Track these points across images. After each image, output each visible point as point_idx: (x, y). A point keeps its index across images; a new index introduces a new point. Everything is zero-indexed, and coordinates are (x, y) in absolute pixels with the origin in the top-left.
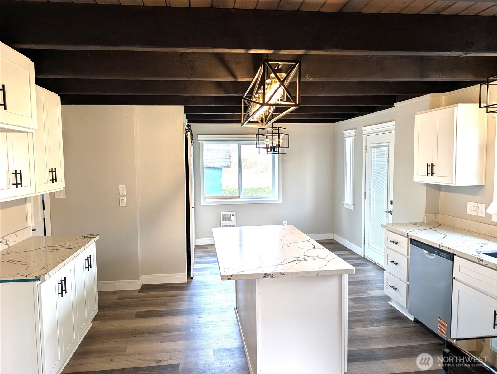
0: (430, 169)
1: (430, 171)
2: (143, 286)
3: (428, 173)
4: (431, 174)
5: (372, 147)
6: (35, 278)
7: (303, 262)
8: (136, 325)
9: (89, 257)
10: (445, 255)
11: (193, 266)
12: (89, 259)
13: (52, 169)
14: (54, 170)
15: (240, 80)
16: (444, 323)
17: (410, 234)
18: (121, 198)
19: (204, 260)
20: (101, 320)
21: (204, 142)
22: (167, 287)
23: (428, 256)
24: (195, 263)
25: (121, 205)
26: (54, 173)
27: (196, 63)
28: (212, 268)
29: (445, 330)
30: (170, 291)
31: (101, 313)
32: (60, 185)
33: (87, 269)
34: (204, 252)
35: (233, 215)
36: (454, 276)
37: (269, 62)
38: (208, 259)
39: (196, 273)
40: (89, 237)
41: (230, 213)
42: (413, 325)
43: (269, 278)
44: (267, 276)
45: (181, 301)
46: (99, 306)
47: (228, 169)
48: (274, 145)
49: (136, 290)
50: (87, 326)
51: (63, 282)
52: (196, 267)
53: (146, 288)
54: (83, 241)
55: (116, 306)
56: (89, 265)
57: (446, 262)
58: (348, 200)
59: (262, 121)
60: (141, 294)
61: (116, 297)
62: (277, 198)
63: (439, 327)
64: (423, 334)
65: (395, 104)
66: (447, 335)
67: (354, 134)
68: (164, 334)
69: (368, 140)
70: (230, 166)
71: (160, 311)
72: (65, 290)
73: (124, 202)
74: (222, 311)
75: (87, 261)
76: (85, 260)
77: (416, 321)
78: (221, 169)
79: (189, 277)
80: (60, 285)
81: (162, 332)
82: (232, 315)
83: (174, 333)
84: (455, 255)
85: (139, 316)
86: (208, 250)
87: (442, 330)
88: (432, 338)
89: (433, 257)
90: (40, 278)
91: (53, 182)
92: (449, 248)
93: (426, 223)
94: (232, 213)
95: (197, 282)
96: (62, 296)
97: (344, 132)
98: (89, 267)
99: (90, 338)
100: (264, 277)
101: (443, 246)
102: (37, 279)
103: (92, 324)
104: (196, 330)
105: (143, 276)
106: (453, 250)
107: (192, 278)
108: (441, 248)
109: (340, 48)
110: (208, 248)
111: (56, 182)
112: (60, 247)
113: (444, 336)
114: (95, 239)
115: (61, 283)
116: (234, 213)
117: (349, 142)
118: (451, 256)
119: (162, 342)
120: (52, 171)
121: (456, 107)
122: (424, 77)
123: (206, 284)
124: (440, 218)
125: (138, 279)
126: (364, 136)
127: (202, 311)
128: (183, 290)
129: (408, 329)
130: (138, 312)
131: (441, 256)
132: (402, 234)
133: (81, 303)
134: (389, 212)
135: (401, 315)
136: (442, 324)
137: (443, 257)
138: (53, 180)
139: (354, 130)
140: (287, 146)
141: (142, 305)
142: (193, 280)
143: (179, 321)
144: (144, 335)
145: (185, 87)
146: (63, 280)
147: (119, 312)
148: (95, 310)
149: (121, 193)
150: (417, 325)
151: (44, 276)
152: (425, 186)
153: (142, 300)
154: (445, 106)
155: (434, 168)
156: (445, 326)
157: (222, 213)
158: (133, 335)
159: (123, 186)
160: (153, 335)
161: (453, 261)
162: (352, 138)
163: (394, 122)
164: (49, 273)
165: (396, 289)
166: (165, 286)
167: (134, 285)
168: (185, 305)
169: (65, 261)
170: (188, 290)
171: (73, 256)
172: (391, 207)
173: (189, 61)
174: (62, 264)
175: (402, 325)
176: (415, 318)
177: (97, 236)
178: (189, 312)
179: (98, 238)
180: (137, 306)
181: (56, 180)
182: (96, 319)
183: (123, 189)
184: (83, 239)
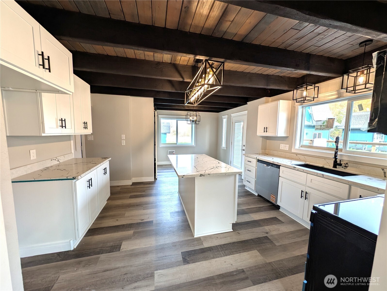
0: (266, 130)
1: (265, 131)
2: (133, 183)
3: (264, 131)
4: (266, 132)
5: (236, 122)
6: (72, 178)
7: (217, 169)
8: (130, 202)
9: (105, 168)
10: (275, 166)
11: (157, 174)
12: (105, 169)
13: (85, 122)
14: (86, 123)
15: (185, 80)
16: (274, 196)
17: (258, 157)
18: (122, 141)
19: (161, 171)
20: (111, 200)
21: (161, 119)
22: (145, 183)
23: (266, 167)
24: (158, 172)
25: (122, 144)
26: (86, 124)
27: (164, 69)
28: (165, 175)
29: (274, 199)
30: (146, 185)
31: (112, 196)
32: (89, 131)
33: (104, 174)
34: (161, 168)
35: (174, 152)
36: (280, 175)
37: (209, 61)
38: (163, 171)
39: (158, 177)
40: (106, 158)
41: (172, 151)
42: (257, 197)
43: (203, 177)
44: (201, 176)
45: (152, 189)
46: (111, 193)
47: (169, 134)
48: (194, 120)
49: (130, 185)
50: (104, 203)
51: (90, 181)
52: (158, 174)
53: (134, 184)
54: (102, 160)
55: (119, 193)
56: (106, 172)
57: (276, 169)
58: (224, 145)
59: (195, 103)
60: (132, 187)
61: (120, 188)
62: (193, 144)
63: (271, 198)
64: (263, 201)
65: (247, 103)
66: (275, 202)
67: (227, 117)
68: (144, 206)
69: (233, 119)
70: (170, 133)
71: (142, 194)
72: (92, 185)
73: (124, 143)
74: (172, 193)
75: (104, 170)
76: (103, 170)
77: (259, 196)
78: (166, 134)
79: (155, 179)
80: (88, 182)
81: (144, 205)
82: (177, 195)
83: (150, 205)
84: (281, 166)
85: (131, 197)
86: (163, 167)
87: (273, 199)
88: (267, 203)
89: (269, 167)
90: (76, 178)
91: (85, 129)
92: (278, 163)
93: (262, 154)
94: (173, 151)
95: (159, 181)
96: (90, 188)
97: (223, 116)
98: (105, 173)
99: (106, 209)
100: (200, 176)
101: (275, 162)
102: (74, 178)
103: (107, 202)
104: (160, 203)
105: (133, 178)
106: (280, 163)
107: (157, 179)
108: (274, 163)
109: (241, 60)
110: (162, 166)
111: (87, 129)
112: (89, 163)
113: (274, 202)
114: (109, 159)
115: (89, 181)
116: (175, 151)
117: (225, 121)
118: (278, 166)
119: (143, 210)
120: (85, 123)
121: (279, 102)
122: (268, 86)
123: (163, 181)
124: (267, 151)
125: (131, 179)
126: (232, 118)
127: (162, 194)
128: (153, 184)
129: (256, 199)
130: (131, 195)
131: (273, 167)
132: (253, 158)
133: (101, 191)
134: (243, 150)
135: (251, 193)
136: (273, 197)
137: (274, 167)
138: (85, 128)
139: (227, 115)
140: (200, 121)
141: (133, 192)
142: (157, 180)
143: (151, 199)
144: (134, 207)
145: (156, 86)
146: (90, 180)
147: (121, 196)
148: (109, 195)
149: (122, 139)
150: (259, 197)
151: (78, 177)
152: (261, 137)
153: (133, 190)
154: (271, 102)
155: (267, 129)
156: (274, 198)
157: (169, 151)
158: (129, 207)
159: (124, 135)
160: (139, 206)
161: (279, 168)
162: (226, 119)
163: (247, 111)
164: (81, 175)
165: (250, 182)
166: (144, 183)
167: (129, 183)
168: (154, 192)
169: (91, 169)
170: (155, 184)
171: (96, 167)
172: (244, 148)
173: (160, 68)
174: (90, 171)
175: (252, 198)
176: (258, 194)
177: (109, 158)
178: (156, 195)
179: (110, 159)
180: (130, 192)
181: (87, 128)
182: (109, 199)
183: (124, 137)
184: (102, 159)
